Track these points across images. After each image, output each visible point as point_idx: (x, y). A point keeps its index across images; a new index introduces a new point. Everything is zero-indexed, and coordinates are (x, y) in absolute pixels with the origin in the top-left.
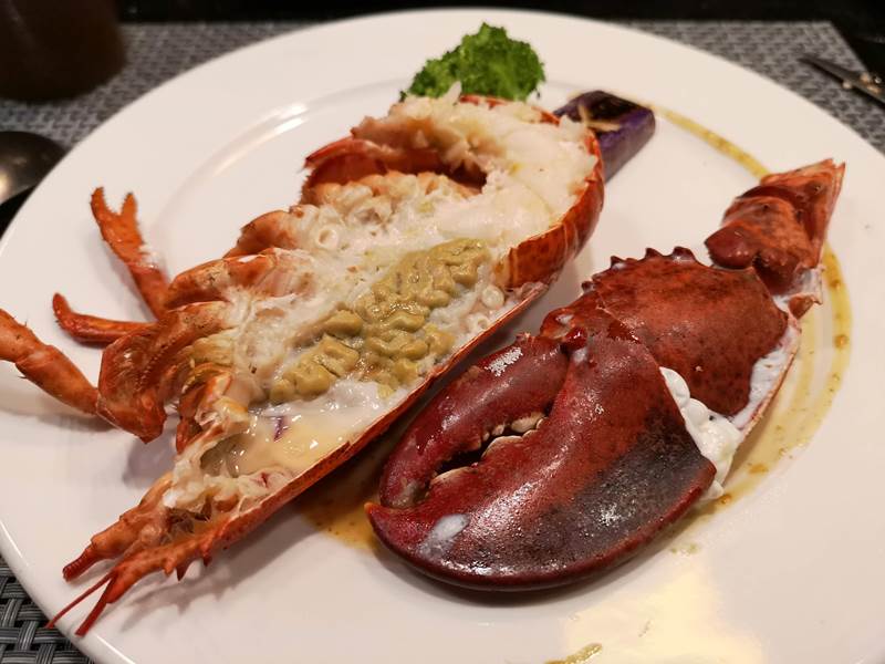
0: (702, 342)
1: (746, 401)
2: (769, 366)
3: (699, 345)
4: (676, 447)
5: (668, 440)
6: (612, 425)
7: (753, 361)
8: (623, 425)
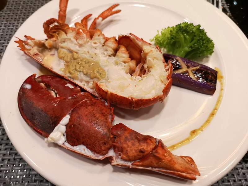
0: (79, 124)
1: (73, 145)
2: (84, 149)
3: (78, 124)
4: (51, 126)
5: (53, 123)
6: (53, 109)
7: (83, 144)
8: (54, 112)
